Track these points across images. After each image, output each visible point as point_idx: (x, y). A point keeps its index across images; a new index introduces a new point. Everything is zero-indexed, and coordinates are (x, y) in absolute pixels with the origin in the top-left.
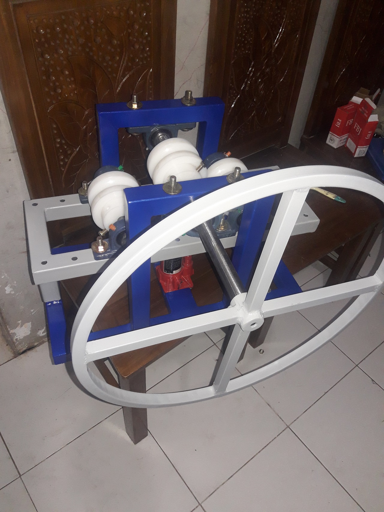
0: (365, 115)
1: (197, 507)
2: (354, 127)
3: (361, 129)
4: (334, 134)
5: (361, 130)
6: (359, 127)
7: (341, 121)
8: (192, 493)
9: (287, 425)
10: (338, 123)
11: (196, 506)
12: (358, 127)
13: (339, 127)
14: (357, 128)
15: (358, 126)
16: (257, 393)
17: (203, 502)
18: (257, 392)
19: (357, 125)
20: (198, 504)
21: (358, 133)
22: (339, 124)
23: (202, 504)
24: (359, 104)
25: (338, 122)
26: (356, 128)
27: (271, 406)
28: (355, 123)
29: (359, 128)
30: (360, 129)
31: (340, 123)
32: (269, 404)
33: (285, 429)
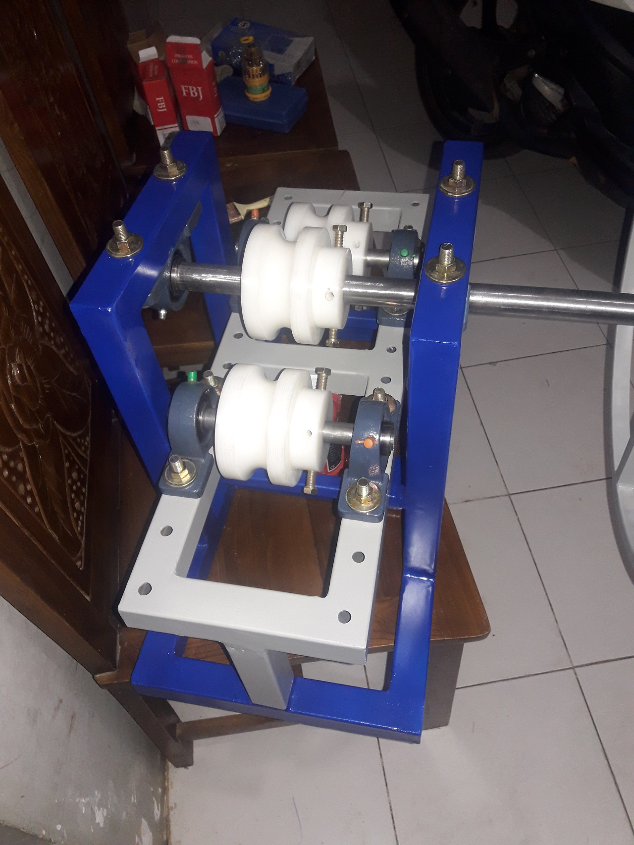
0: (191, 62)
1: (576, 674)
2: (183, 93)
3: (200, 88)
4: (166, 127)
5: (202, 90)
6: (194, 88)
7: (162, 98)
8: (553, 671)
9: (506, 495)
10: (160, 106)
11: (574, 674)
12: (191, 89)
13: (165, 110)
14: (191, 92)
15: (190, 87)
17: (571, 663)
19: (185, 88)
20: (572, 671)
21: (200, 98)
22: (163, 105)
23: (574, 665)
24: (157, 57)
25: (159, 104)
26: (188, 94)
27: (470, 499)
28: (181, 87)
29: (193, 90)
30: (197, 91)
31: (164, 103)
33: (511, 500)
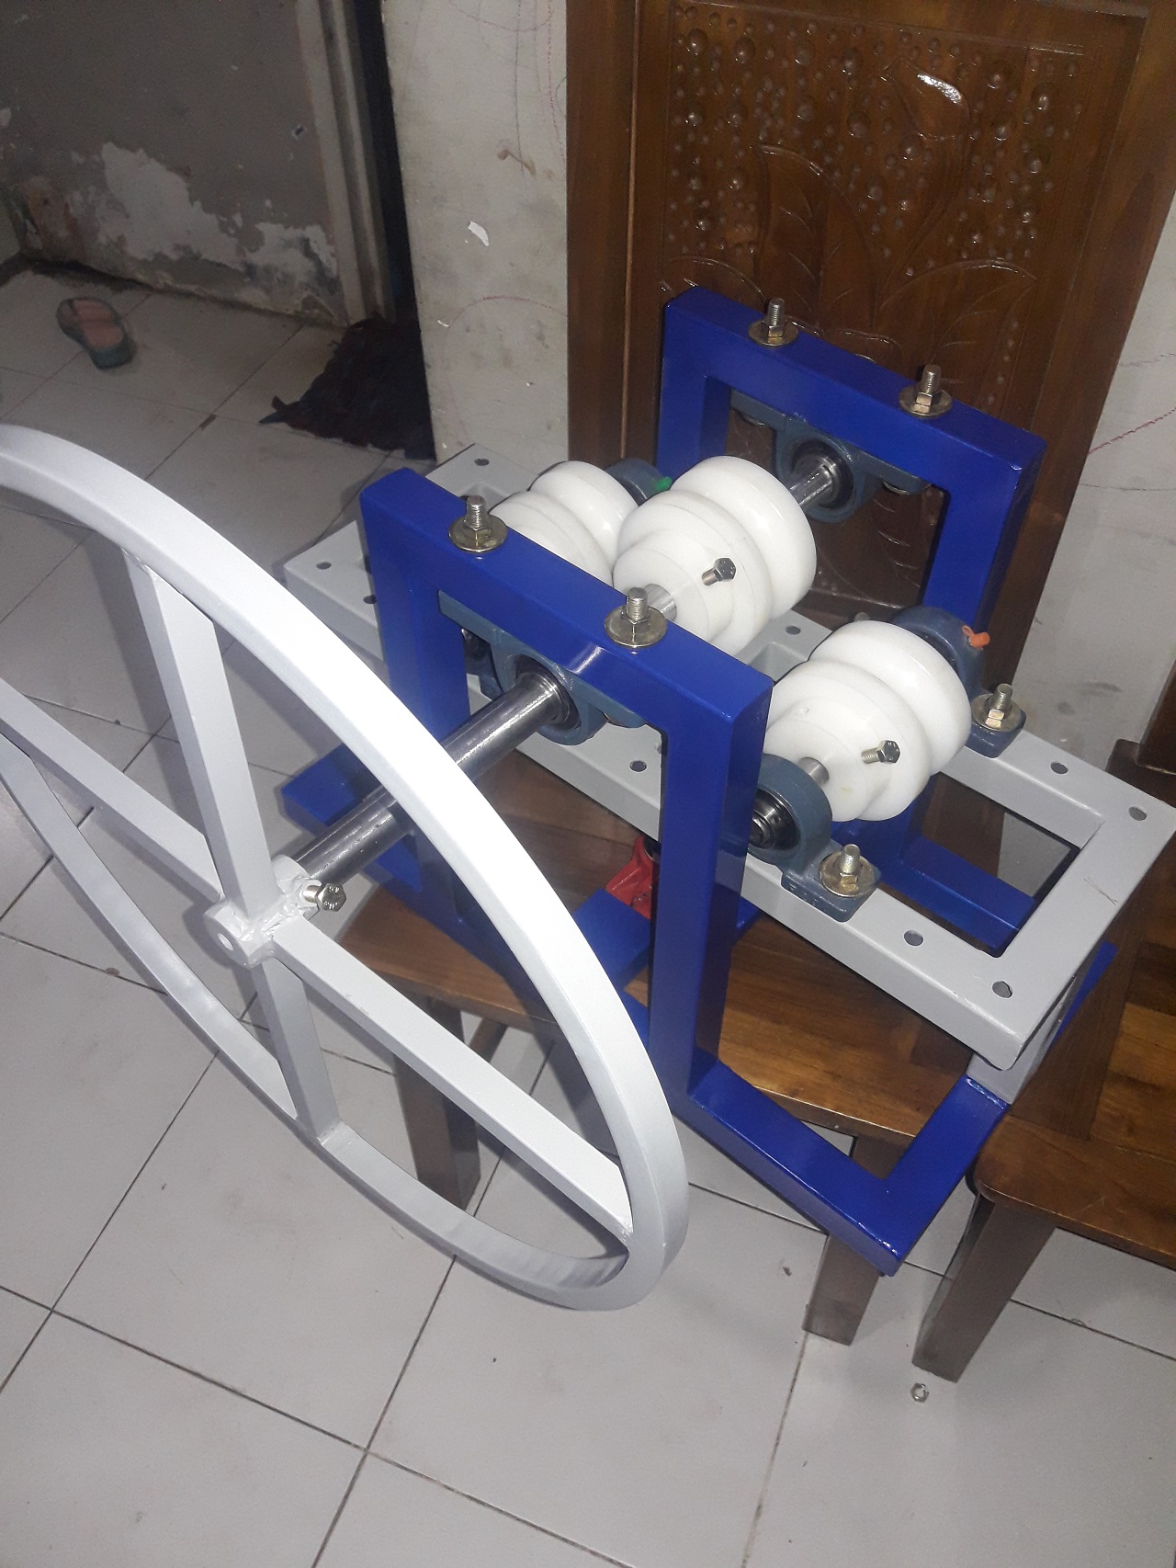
11: (358, 1443)
16: (772, 1449)
17: (376, 1456)
18: (775, 1451)
20: (365, 1446)
23: (369, 1457)
32: (764, 1509)
